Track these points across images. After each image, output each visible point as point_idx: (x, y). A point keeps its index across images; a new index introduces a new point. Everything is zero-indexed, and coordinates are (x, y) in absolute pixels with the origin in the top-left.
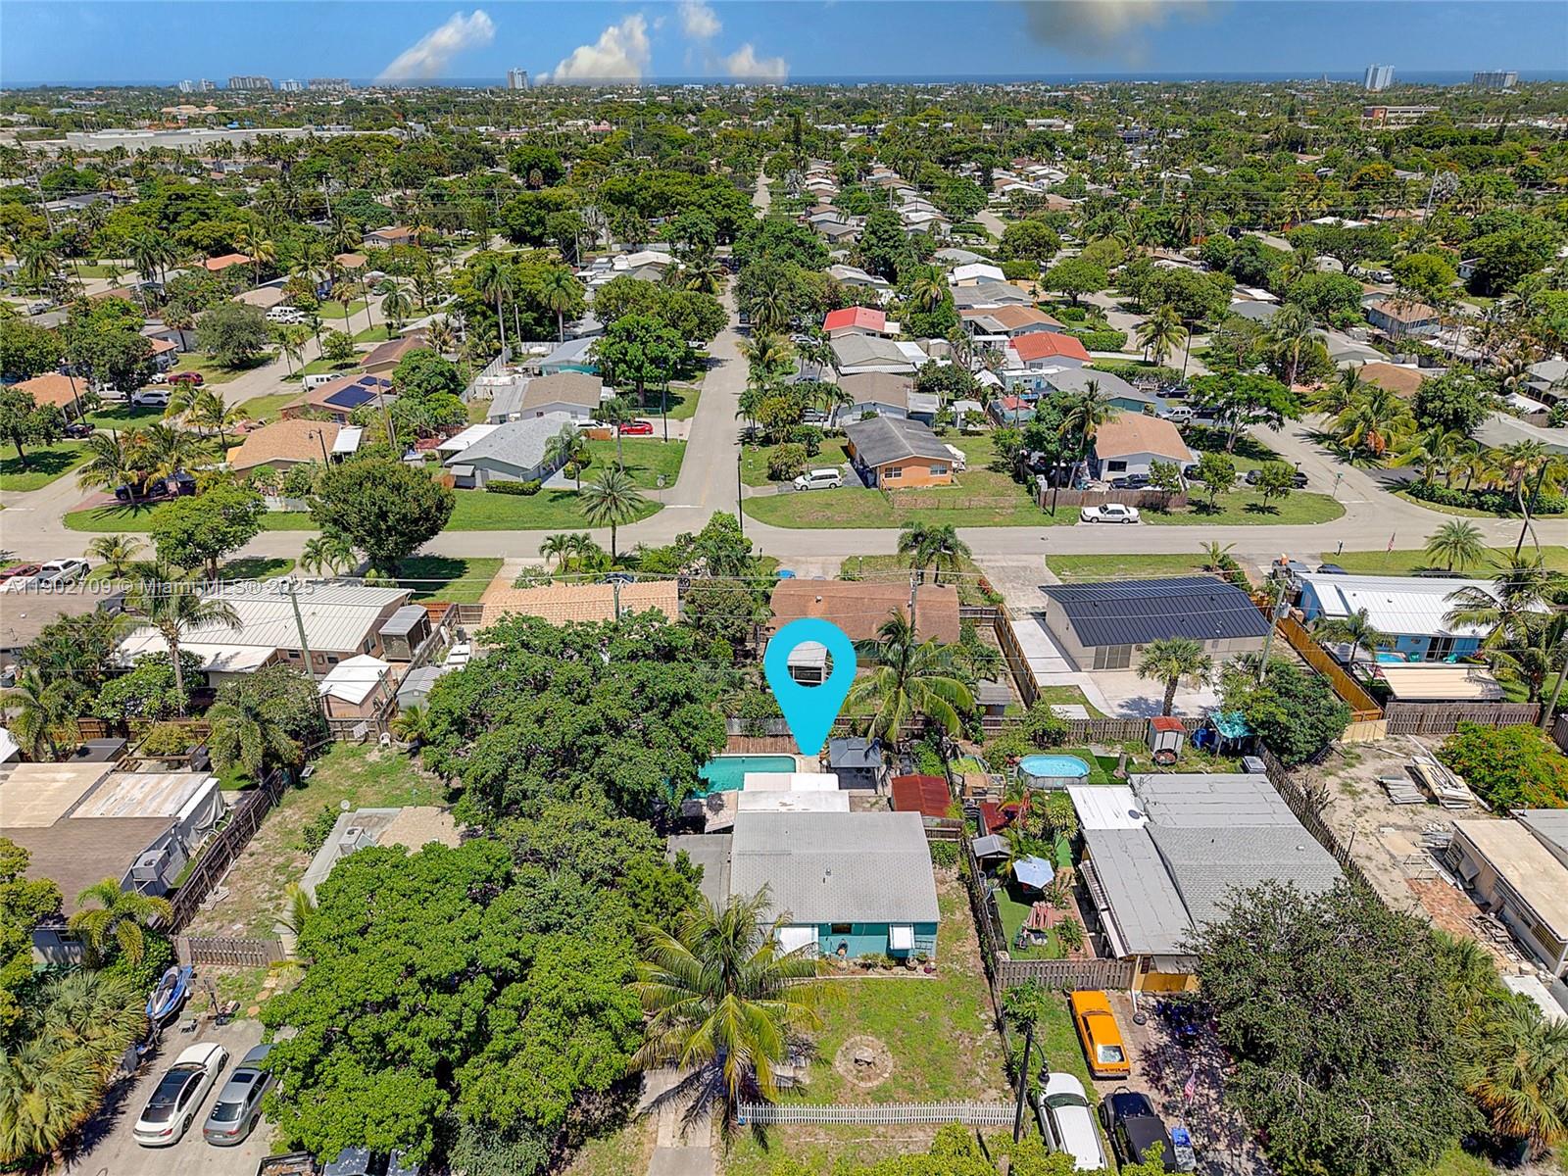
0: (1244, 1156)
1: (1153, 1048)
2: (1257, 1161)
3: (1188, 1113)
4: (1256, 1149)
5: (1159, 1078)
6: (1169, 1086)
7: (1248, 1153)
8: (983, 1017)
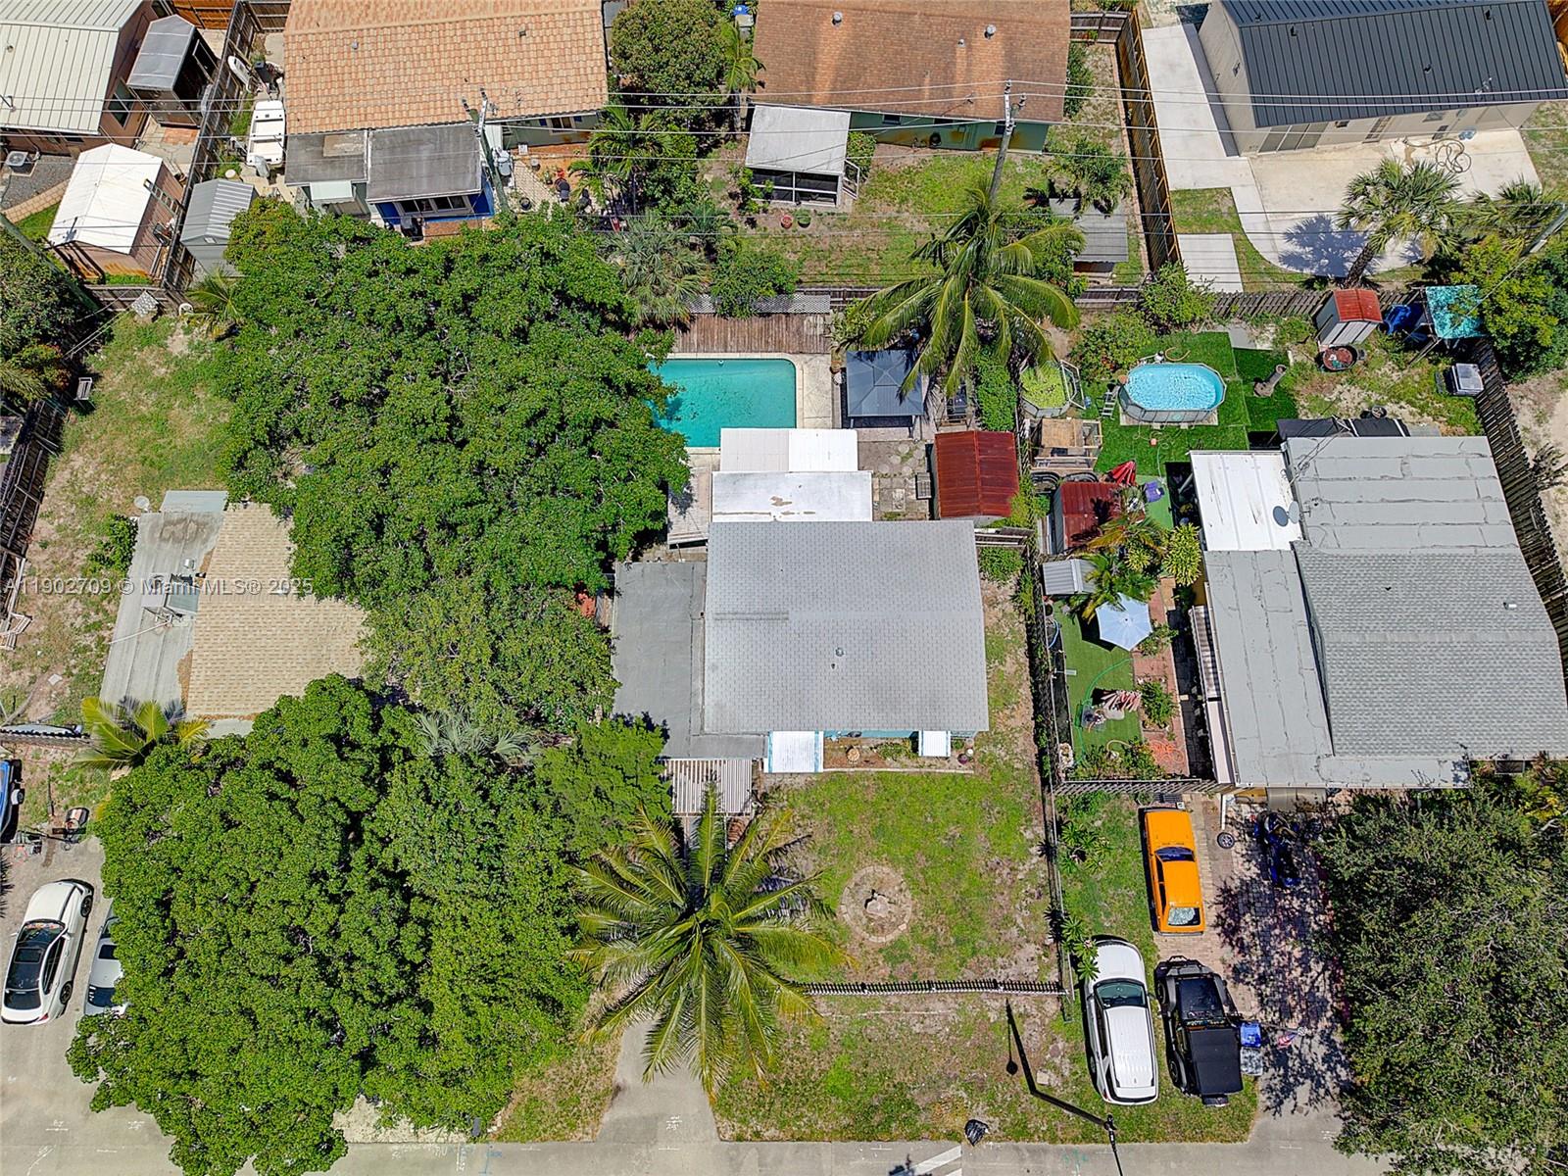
0: (1317, 1037)
1: (1234, 885)
2: (1331, 1043)
3: (1263, 979)
4: (1332, 1028)
5: (1236, 929)
6: (1247, 940)
7: (1323, 1032)
8: (1028, 835)
